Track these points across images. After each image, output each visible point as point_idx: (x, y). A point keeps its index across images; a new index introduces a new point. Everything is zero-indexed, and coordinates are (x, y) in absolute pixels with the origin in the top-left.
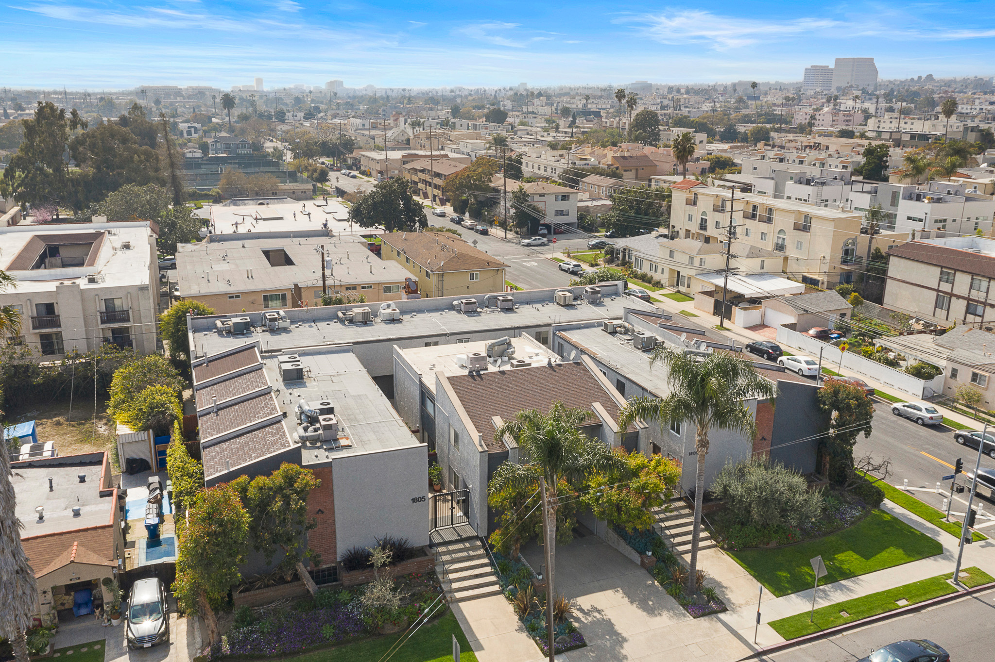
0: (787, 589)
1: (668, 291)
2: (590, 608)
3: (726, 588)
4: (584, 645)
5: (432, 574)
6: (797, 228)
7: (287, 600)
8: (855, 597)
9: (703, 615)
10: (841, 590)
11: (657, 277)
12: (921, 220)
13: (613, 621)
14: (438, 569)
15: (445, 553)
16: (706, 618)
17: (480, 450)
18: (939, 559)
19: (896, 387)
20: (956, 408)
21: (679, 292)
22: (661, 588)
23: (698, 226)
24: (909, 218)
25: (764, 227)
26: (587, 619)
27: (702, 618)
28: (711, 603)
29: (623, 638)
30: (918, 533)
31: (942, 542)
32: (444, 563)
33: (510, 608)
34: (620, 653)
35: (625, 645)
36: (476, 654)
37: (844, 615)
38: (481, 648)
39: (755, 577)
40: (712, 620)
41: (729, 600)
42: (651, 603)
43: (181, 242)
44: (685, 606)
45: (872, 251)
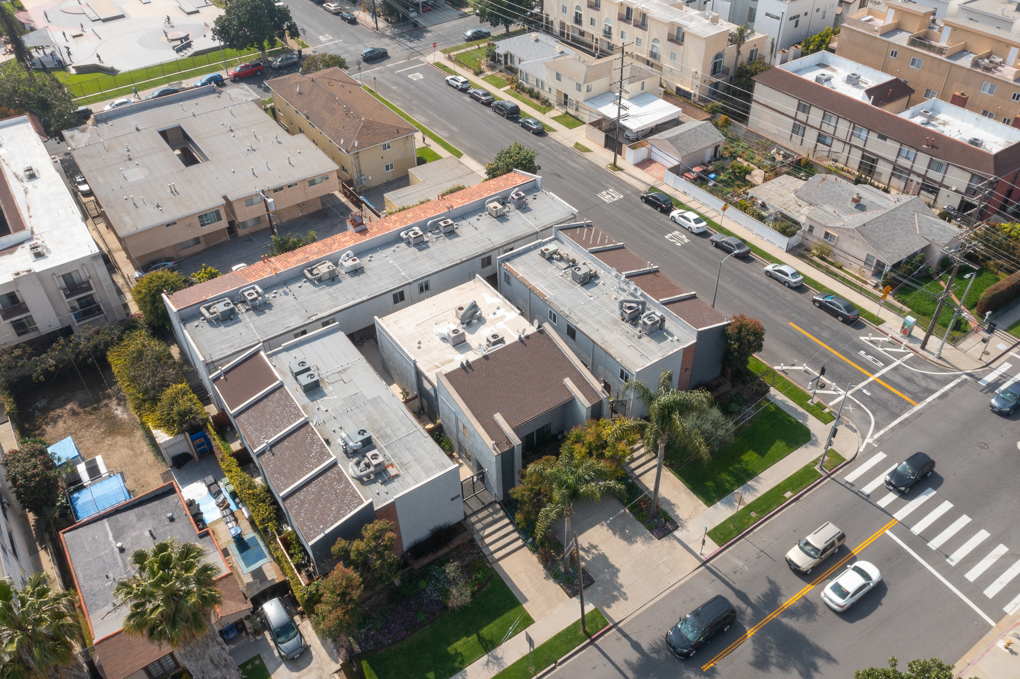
0: (714, 498)
1: (558, 112)
2: (588, 545)
3: (674, 505)
4: (593, 582)
5: (472, 540)
6: (671, 39)
7: (380, 593)
8: (758, 495)
9: (664, 536)
10: (749, 491)
11: (544, 94)
12: (778, 18)
13: (607, 555)
14: (476, 537)
15: (477, 522)
16: (666, 538)
17: (496, 454)
18: (809, 446)
19: (765, 239)
20: (812, 261)
21: (567, 113)
22: (631, 516)
23: (573, 20)
24: (767, 14)
25: (638, 32)
26: (588, 557)
27: (664, 539)
28: (668, 524)
29: (616, 569)
30: (794, 420)
31: (810, 428)
32: (478, 531)
33: (534, 558)
34: (617, 582)
35: (619, 575)
36: (524, 606)
37: (753, 514)
38: (526, 600)
39: (692, 490)
40: (670, 539)
41: (677, 516)
42: (627, 531)
43: (67, 129)
44: (651, 530)
45: (738, 66)
